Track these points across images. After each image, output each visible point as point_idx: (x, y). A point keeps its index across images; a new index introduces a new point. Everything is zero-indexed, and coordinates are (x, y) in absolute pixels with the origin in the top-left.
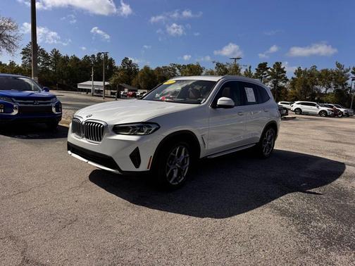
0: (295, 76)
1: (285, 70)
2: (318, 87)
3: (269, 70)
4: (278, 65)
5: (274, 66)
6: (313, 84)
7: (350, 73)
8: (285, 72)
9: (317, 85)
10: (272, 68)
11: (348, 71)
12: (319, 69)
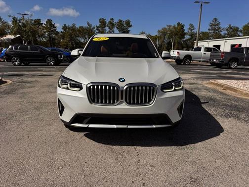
0: (63, 31)
1: (55, 26)
2: (79, 38)
3: (43, 25)
4: (49, 22)
5: (47, 22)
6: (76, 36)
7: (95, 29)
8: (56, 27)
9: (78, 37)
10: (46, 23)
11: (94, 28)
12: (78, 26)
